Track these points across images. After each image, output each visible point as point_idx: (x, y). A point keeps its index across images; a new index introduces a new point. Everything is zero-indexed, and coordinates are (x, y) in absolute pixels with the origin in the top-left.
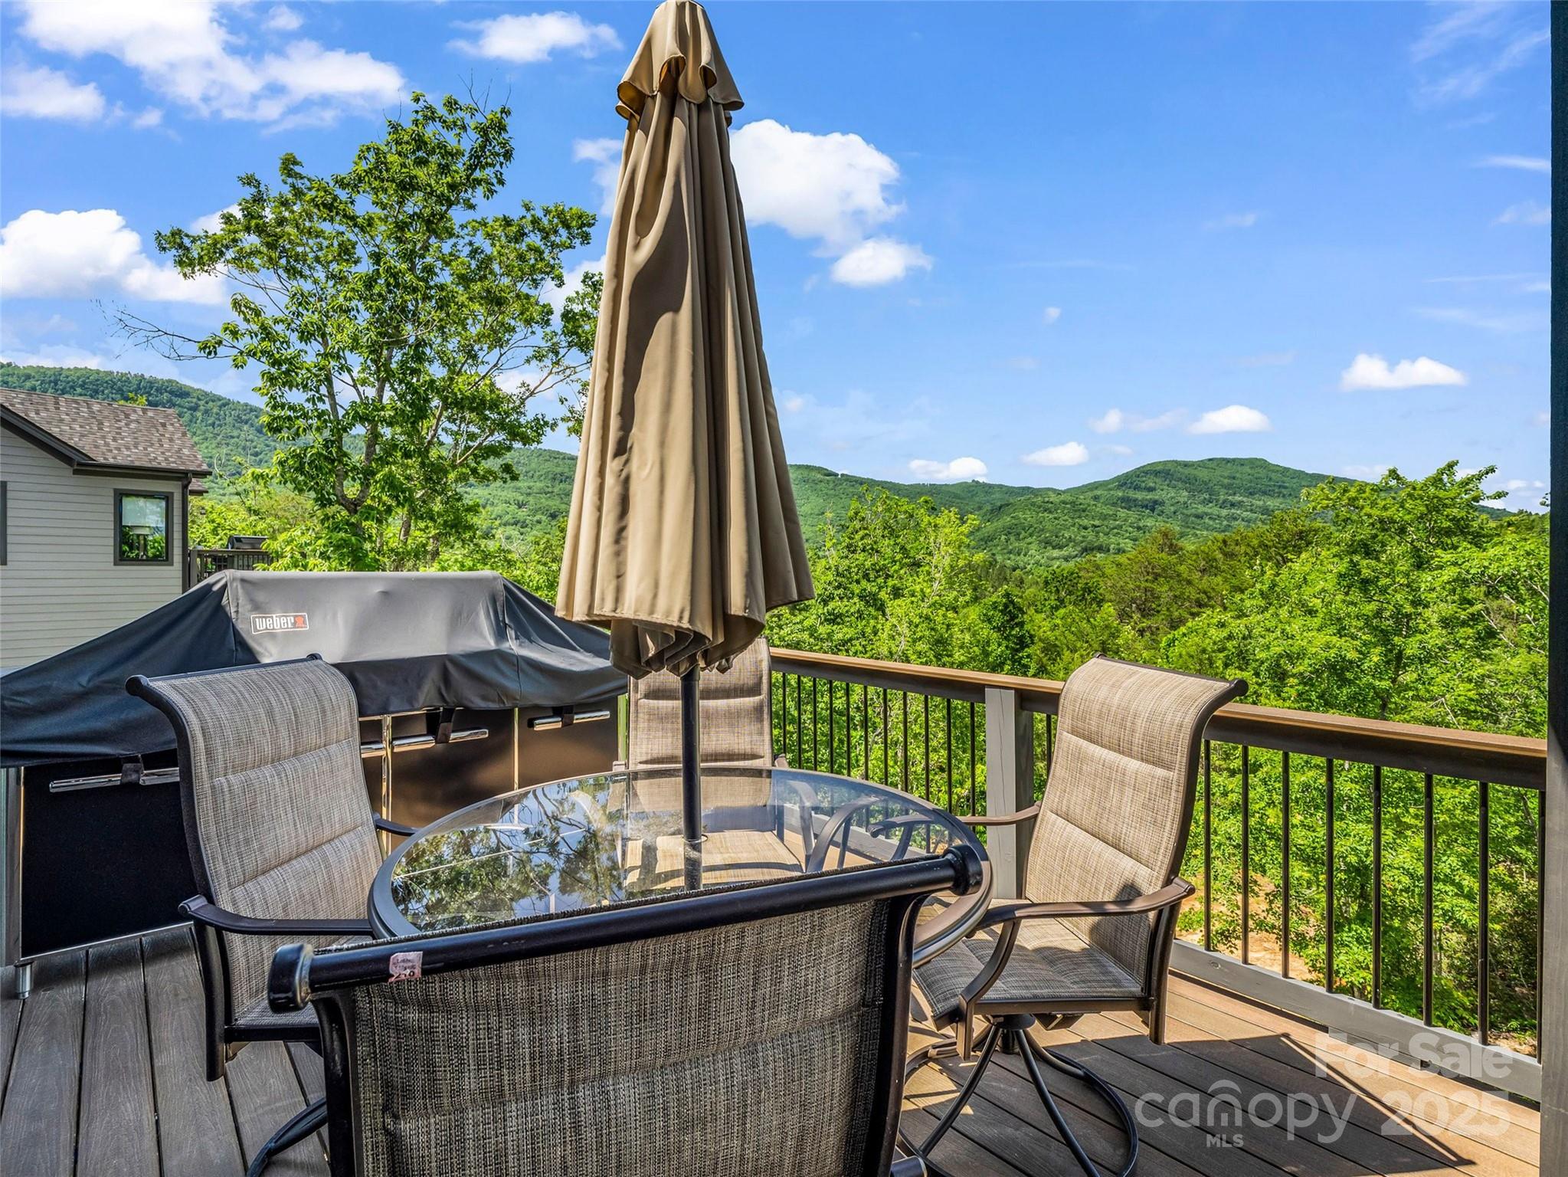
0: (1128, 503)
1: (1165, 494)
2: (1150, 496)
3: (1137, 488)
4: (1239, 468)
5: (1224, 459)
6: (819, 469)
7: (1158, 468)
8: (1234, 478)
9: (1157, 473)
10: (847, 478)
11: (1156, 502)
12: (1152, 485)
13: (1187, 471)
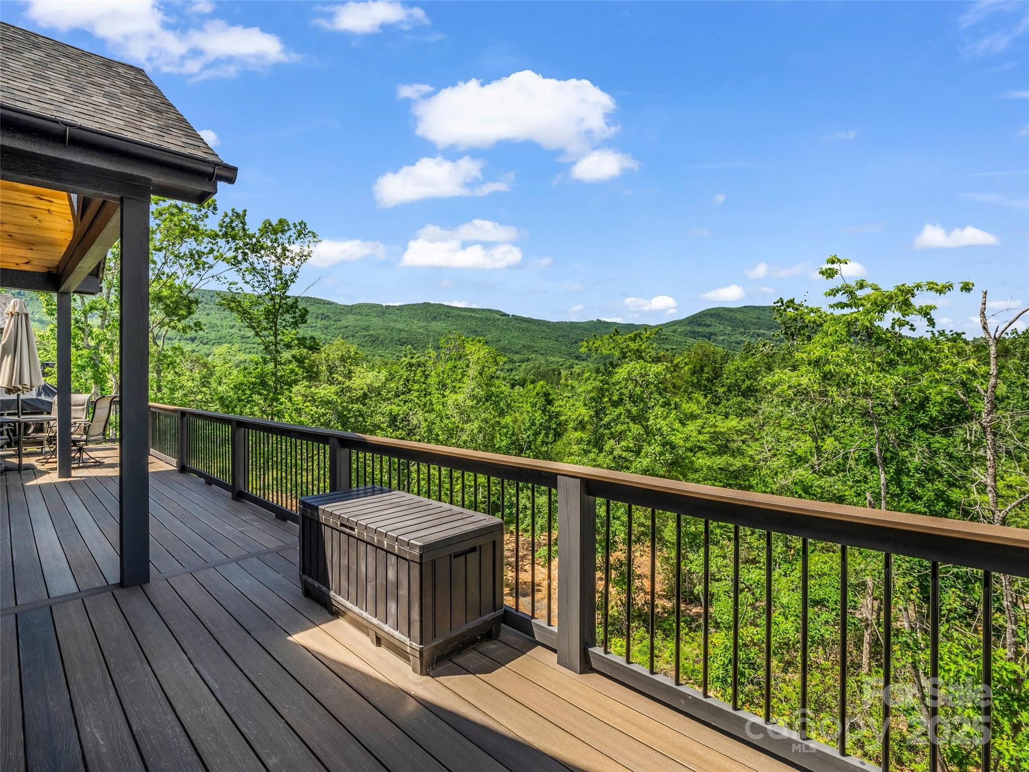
0: (695, 335)
1: (717, 328)
2: (708, 330)
3: (699, 325)
4: (763, 312)
5: (753, 307)
6: (497, 312)
7: (713, 312)
8: (759, 318)
9: (712, 315)
10: (516, 318)
11: (711, 334)
12: (709, 323)
13: (731, 314)
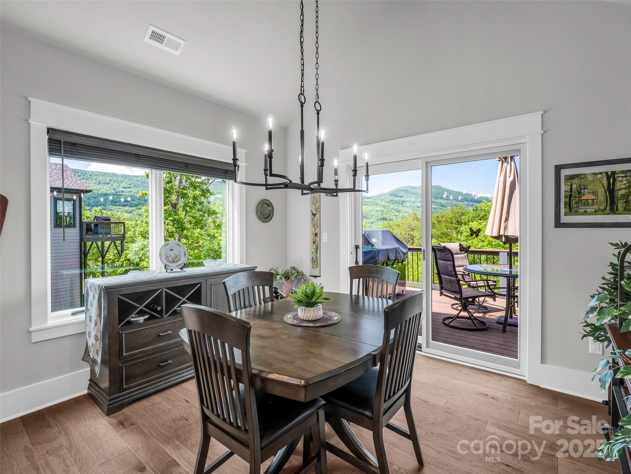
0: (393, 202)
1: (406, 198)
2: (401, 199)
3: (396, 196)
7: (404, 189)
11: (403, 202)
12: (402, 195)
13: (414, 190)
